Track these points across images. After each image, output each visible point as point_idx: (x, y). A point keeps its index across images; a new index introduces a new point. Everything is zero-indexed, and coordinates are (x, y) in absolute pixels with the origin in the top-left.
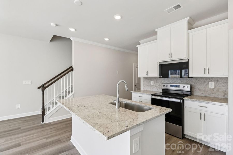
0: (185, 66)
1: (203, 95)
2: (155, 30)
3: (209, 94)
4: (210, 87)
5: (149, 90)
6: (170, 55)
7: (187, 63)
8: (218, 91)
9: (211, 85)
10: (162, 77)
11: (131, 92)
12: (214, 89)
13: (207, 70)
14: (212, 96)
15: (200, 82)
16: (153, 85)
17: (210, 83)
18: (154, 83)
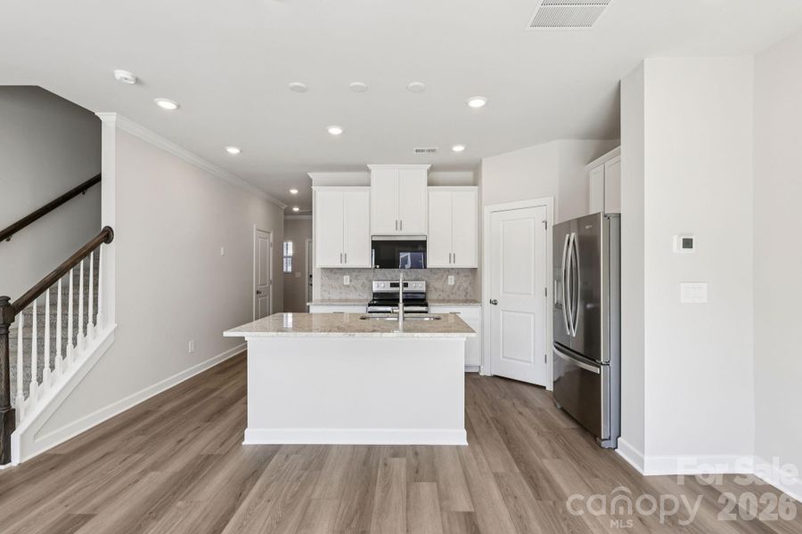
0: (420, 248)
1: (441, 298)
2: (368, 166)
3: (449, 296)
4: (449, 283)
5: (338, 298)
6: (399, 225)
7: (424, 244)
8: (458, 289)
9: (451, 280)
10: (380, 267)
11: (308, 304)
12: (454, 286)
13: (452, 257)
14: (452, 297)
15: (436, 276)
16: (348, 286)
17: (449, 277)
18: (351, 281)
